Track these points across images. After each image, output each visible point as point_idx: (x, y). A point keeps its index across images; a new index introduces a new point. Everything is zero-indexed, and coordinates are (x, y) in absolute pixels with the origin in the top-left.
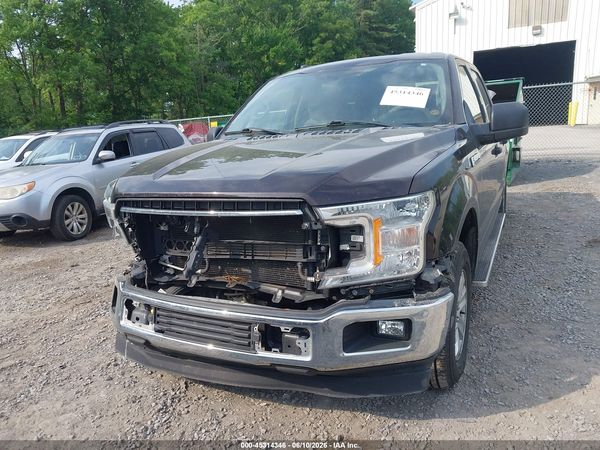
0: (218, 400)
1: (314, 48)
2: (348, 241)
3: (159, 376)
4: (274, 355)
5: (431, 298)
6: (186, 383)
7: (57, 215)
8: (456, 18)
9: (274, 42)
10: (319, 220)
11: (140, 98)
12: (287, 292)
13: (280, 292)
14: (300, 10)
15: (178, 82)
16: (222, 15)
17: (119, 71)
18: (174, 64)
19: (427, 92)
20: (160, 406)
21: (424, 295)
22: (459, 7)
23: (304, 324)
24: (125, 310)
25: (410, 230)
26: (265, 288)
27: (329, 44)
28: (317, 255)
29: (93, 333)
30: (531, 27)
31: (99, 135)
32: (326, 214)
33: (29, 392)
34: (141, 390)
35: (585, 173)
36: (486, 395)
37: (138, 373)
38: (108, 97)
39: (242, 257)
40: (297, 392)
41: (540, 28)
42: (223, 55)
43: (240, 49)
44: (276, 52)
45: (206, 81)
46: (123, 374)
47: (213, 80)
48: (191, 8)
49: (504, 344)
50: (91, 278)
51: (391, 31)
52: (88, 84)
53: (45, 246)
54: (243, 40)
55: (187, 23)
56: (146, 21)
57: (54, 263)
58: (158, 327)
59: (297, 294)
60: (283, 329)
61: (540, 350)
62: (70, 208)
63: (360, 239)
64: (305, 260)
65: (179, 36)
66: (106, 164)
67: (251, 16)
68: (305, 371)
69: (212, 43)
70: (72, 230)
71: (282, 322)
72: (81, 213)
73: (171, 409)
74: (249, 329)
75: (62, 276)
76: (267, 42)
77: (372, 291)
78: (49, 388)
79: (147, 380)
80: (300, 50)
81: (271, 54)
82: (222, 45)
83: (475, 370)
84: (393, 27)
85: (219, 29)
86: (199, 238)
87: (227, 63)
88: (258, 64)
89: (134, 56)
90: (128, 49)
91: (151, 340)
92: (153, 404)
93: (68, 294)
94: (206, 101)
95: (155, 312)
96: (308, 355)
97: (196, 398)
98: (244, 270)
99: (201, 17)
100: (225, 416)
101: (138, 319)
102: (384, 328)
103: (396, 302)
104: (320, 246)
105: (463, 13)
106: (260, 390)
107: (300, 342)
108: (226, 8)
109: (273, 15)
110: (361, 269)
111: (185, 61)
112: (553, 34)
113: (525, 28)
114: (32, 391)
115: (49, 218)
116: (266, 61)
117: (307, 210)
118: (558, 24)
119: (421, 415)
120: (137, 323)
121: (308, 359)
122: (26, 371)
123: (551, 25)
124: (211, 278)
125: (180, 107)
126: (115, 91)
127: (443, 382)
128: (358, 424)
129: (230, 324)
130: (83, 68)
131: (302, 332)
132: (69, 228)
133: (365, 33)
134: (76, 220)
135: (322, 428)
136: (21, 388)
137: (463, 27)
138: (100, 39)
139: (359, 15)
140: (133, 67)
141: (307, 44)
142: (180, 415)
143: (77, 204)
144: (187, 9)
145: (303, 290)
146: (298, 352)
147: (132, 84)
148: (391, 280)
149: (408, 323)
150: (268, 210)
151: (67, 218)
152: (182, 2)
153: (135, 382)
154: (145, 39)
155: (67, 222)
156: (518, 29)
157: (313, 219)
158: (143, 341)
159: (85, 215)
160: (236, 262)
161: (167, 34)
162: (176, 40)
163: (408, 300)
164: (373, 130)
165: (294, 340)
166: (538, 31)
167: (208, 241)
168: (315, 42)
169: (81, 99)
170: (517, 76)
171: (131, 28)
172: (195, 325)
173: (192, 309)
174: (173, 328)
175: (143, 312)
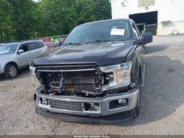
0: (69, 126)
1: (81, 14)
2: (108, 77)
3: (49, 120)
4: (89, 112)
5: (133, 92)
6: (58, 122)
7: (6, 71)
8: (123, 5)
9: (68, 13)
10: (100, 71)
11: (27, 31)
12: (90, 92)
13: (88, 92)
14: (76, 3)
15: (39, 26)
16: (51, 4)
17: (20, 23)
18: (38, 20)
19: (124, 30)
20: (52, 130)
21: (131, 91)
22: (124, 1)
23: (98, 102)
24: (40, 101)
25: (125, 73)
26: (83, 91)
27: (85, 13)
28: (99, 81)
29: (25, 108)
30: (145, 7)
31: (18, 45)
32: (103, 69)
33: (9, 129)
34: (45, 125)
35: (164, 50)
36: (147, 118)
37: (43, 120)
38: (16, 31)
39: (76, 83)
40: (93, 122)
41: (147, 7)
42: (53, 17)
43: (58, 15)
44: (69, 16)
45: (48, 25)
46: (38, 121)
47: (50, 25)
48: (41, 2)
49: (150, 103)
50: (21, 90)
51: (104, 8)
52: (9, 27)
53: (3, 81)
54: (58, 12)
55: (40, 7)
56: (27, 7)
57: (7, 86)
58: (52, 106)
59: (93, 93)
60: (91, 104)
61: (160, 104)
62: (11, 69)
63: (112, 76)
64: (95, 83)
65: (38, 11)
66: (21, 54)
67: (61, 5)
68: (98, 116)
69: (49, 14)
70: (11, 75)
71: (91, 102)
72: (14, 70)
73: (55, 130)
74: (81, 105)
75: (11, 90)
76: (66, 13)
77: (116, 91)
78: (14, 127)
79: (46, 122)
80: (77, 15)
81: (68, 16)
82: (52, 14)
83: (143, 111)
84: (104, 7)
85: (51, 9)
86: (63, 78)
87: (54, 20)
88: (64, 20)
89: (24, 18)
90: (22, 16)
91: (49, 110)
92: (49, 129)
93: (14, 96)
94: (48, 32)
95: (50, 101)
96: (99, 111)
97: (62, 126)
98: (76, 86)
99: (45, 5)
100: (72, 131)
101: (44, 104)
102: (120, 101)
103: (123, 94)
104: (99, 78)
105: (125, 3)
106: (81, 122)
107: (96, 107)
108: (53, 2)
109: (67, 4)
110: (113, 85)
111: (41, 19)
112: (151, 9)
113: (143, 7)
114: (9, 128)
115: (4, 72)
116: (66, 19)
117: (97, 68)
118: (152, 6)
119: (130, 125)
120: (44, 105)
121: (99, 112)
122: (6, 122)
123: (151, 6)
124: (66, 90)
125: (40, 34)
126: (18, 29)
127: (135, 115)
128: (112, 130)
129: (75, 103)
130: (8, 22)
131: (97, 104)
132: (10, 75)
133: (96, 9)
134: (13, 72)
135: (102, 132)
136: (5, 128)
137: (125, 7)
138: (12, 13)
139: (94, 4)
140: (24, 21)
141: (78, 13)
142: (58, 132)
143: (12, 67)
144: (40, 3)
145: (95, 91)
146: (96, 110)
147: (24, 27)
148: (122, 87)
149: (127, 100)
150: (85, 69)
151: (10, 71)
152: (38, 1)
153: (42, 123)
154: (27, 13)
155: (10, 73)
156: (141, 8)
157: (98, 71)
158: (46, 110)
159: (15, 70)
160: (73, 84)
161: (34, 11)
162: (37, 13)
163: (127, 93)
164: (109, 43)
165: (95, 107)
166: (147, 8)
167: (65, 78)
168: (81, 12)
169: (7, 32)
170: (143, 22)
171: (23, 9)
172: (63, 104)
173: (62, 99)
174: (56, 106)
175: (45, 101)
